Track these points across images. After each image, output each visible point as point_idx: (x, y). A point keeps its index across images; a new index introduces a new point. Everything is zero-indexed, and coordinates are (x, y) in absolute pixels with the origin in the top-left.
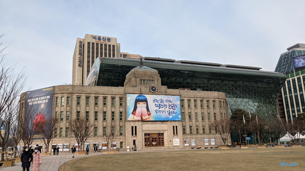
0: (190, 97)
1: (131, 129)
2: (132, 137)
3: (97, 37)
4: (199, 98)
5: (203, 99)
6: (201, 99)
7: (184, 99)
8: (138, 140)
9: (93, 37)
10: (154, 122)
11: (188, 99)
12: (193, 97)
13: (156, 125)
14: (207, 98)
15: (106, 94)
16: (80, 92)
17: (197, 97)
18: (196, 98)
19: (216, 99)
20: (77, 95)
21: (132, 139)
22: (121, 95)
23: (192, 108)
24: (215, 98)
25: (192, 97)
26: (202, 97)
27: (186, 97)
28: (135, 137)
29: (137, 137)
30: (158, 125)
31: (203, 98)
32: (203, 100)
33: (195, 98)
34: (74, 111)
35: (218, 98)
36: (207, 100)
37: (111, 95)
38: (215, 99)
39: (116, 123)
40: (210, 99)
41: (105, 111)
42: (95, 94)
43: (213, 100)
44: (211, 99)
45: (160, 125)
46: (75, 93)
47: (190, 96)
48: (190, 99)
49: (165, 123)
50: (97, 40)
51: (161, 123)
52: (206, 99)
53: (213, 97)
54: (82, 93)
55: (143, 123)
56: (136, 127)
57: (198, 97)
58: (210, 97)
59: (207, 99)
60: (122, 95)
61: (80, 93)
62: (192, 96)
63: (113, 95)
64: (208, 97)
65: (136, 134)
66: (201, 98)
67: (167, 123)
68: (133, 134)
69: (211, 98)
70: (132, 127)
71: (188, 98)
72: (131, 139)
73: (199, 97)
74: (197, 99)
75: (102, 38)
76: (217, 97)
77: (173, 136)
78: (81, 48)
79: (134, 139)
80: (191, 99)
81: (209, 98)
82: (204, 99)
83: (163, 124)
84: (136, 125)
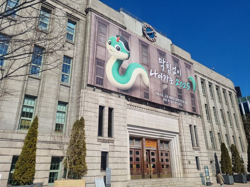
1: (98, 115)
2: (98, 140)
4: (214, 81)
5: (218, 85)
8: (116, 154)
11: (201, 79)
12: (207, 76)
14: (222, 85)
19: (232, 91)
21: (99, 148)
26: (217, 81)
28: (108, 141)
29: (116, 143)
30: (161, 117)
33: (209, 78)
39: (46, 84)
49: (174, 113)
51: (167, 112)
55: (129, 103)
56: (111, 110)
65: (110, 134)
68: (100, 133)
70: (101, 108)
71: (201, 76)
77: (192, 150)
79: (105, 147)
80: (205, 78)
81: (225, 86)
83: (171, 116)
84: (112, 106)
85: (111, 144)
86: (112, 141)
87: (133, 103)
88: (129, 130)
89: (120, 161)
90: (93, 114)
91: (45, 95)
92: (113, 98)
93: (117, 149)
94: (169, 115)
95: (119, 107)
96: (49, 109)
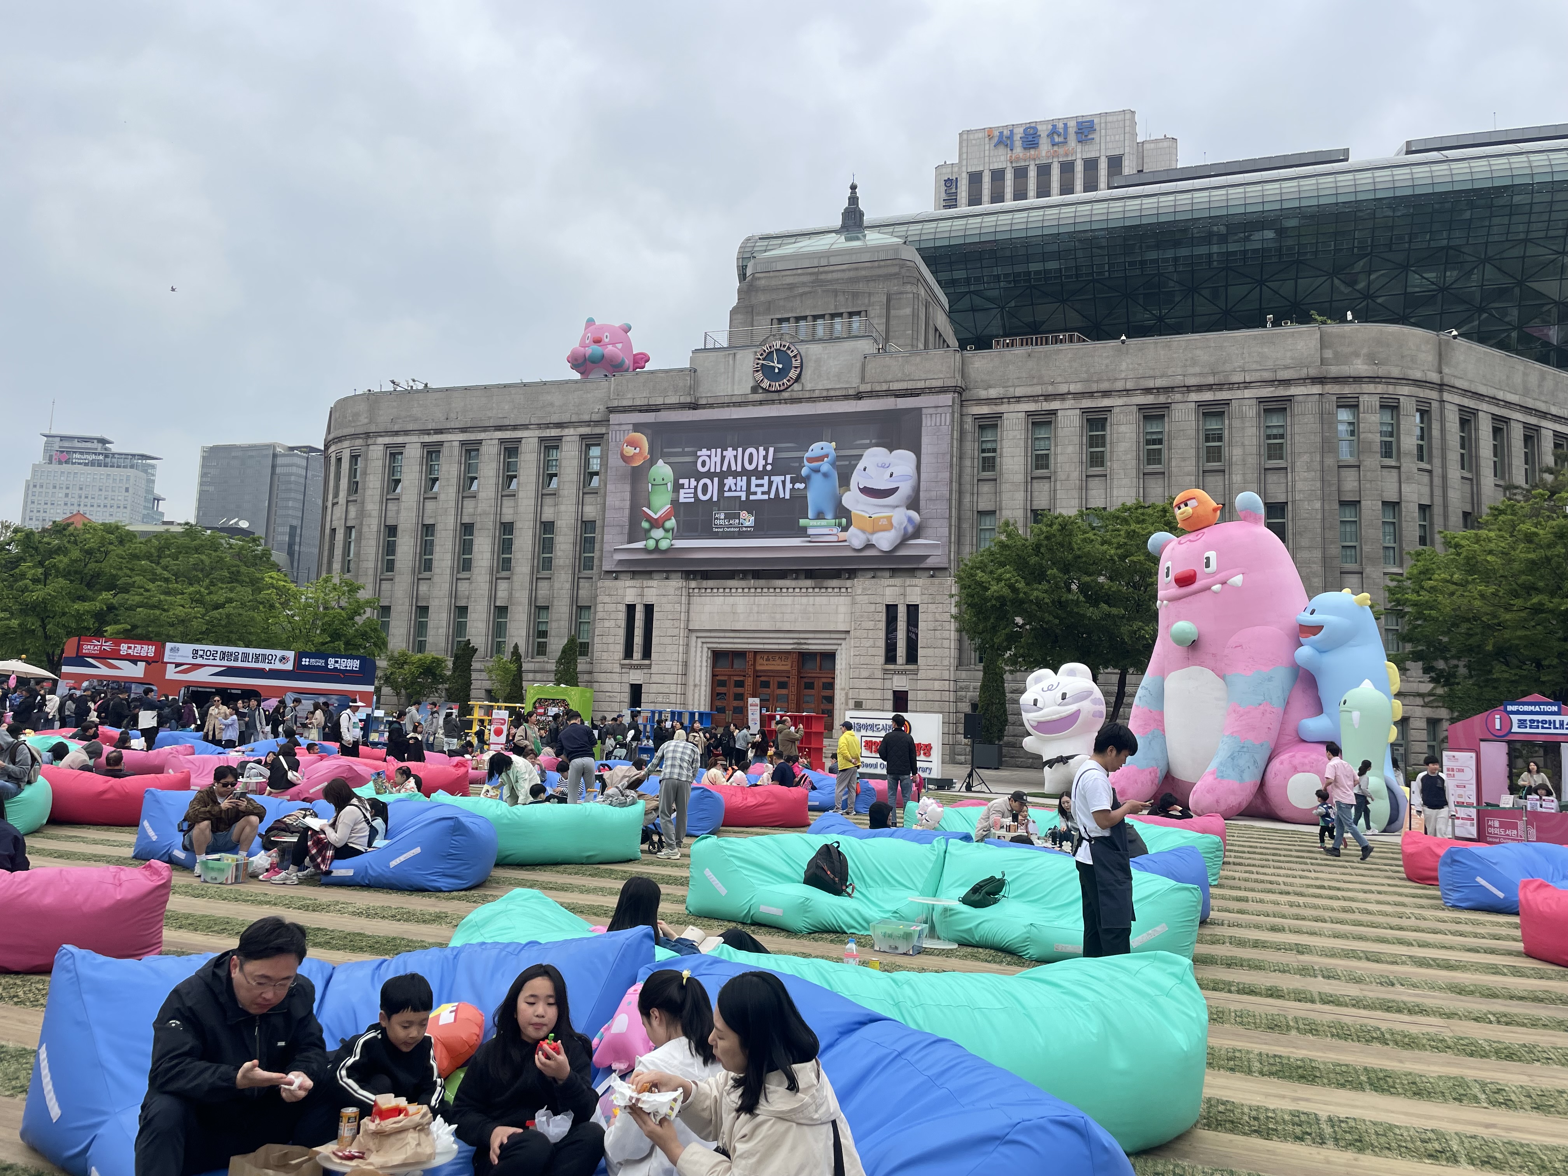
0: (1048, 397)
1: (623, 623)
2: (623, 666)
3: (1019, 132)
4: (1127, 392)
5: (1162, 399)
6: (1149, 399)
7: (999, 416)
8: (654, 688)
9: (996, 140)
10: (762, 582)
11: (1029, 414)
12: (1073, 388)
13: (779, 600)
14: (1200, 388)
15: (515, 428)
16: (396, 428)
17: (1105, 386)
18: (1106, 394)
19: (1293, 391)
20: (387, 440)
21: (625, 678)
22: (588, 423)
23: (1061, 475)
24: (1287, 383)
25: (1062, 397)
26: (1159, 383)
27: (1019, 399)
28: (641, 667)
29: (654, 669)
30: (788, 600)
31: (1159, 390)
32: (1167, 406)
33: (1091, 395)
34: (369, 526)
35: (1321, 380)
36: (1200, 404)
37: (540, 426)
38: (1281, 392)
39: (557, 585)
40: (1239, 394)
41: (507, 519)
42: (463, 430)
43: (1261, 400)
44: (1248, 393)
45: (804, 600)
46: (379, 434)
47: (1050, 390)
48: (1054, 412)
49: (835, 583)
50: (1019, 150)
51: (809, 583)
52: (1194, 397)
53: (1267, 376)
54: (406, 433)
55: (693, 584)
56: (649, 609)
57: (1119, 385)
58: (1237, 378)
59: (1208, 396)
60: (597, 423)
61: (396, 433)
62: (1063, 389)
63: (547, 426)
64: (1211, 380)
65: (647, 653)
66: (1148, 391)
67: (848, 583)
68: (628, 653)
69: (1247, 385)
70: (631, 608)
71: (1032, 407)
72: (616, 677)
73: (1130, 385)
74: (1106, 402)
75: (1043, 131)
76: (1303, 373)
77: (879, 674)
79: (636, 677)
80: (1054, 405)
81: (1220, 386)
82: (1178, 397)
83: (823, 590)
84: (649, 600)
85: (646, 671)
86: (649, 666)
87: (705, 582)
88: (704, 640)
89: (660, 700)
90: (612, 623)
91: (555, 603)
92: (654, 583)
93: (655, 678)
94: (817, 590)
95: (664, 600)
96: (563, 623)
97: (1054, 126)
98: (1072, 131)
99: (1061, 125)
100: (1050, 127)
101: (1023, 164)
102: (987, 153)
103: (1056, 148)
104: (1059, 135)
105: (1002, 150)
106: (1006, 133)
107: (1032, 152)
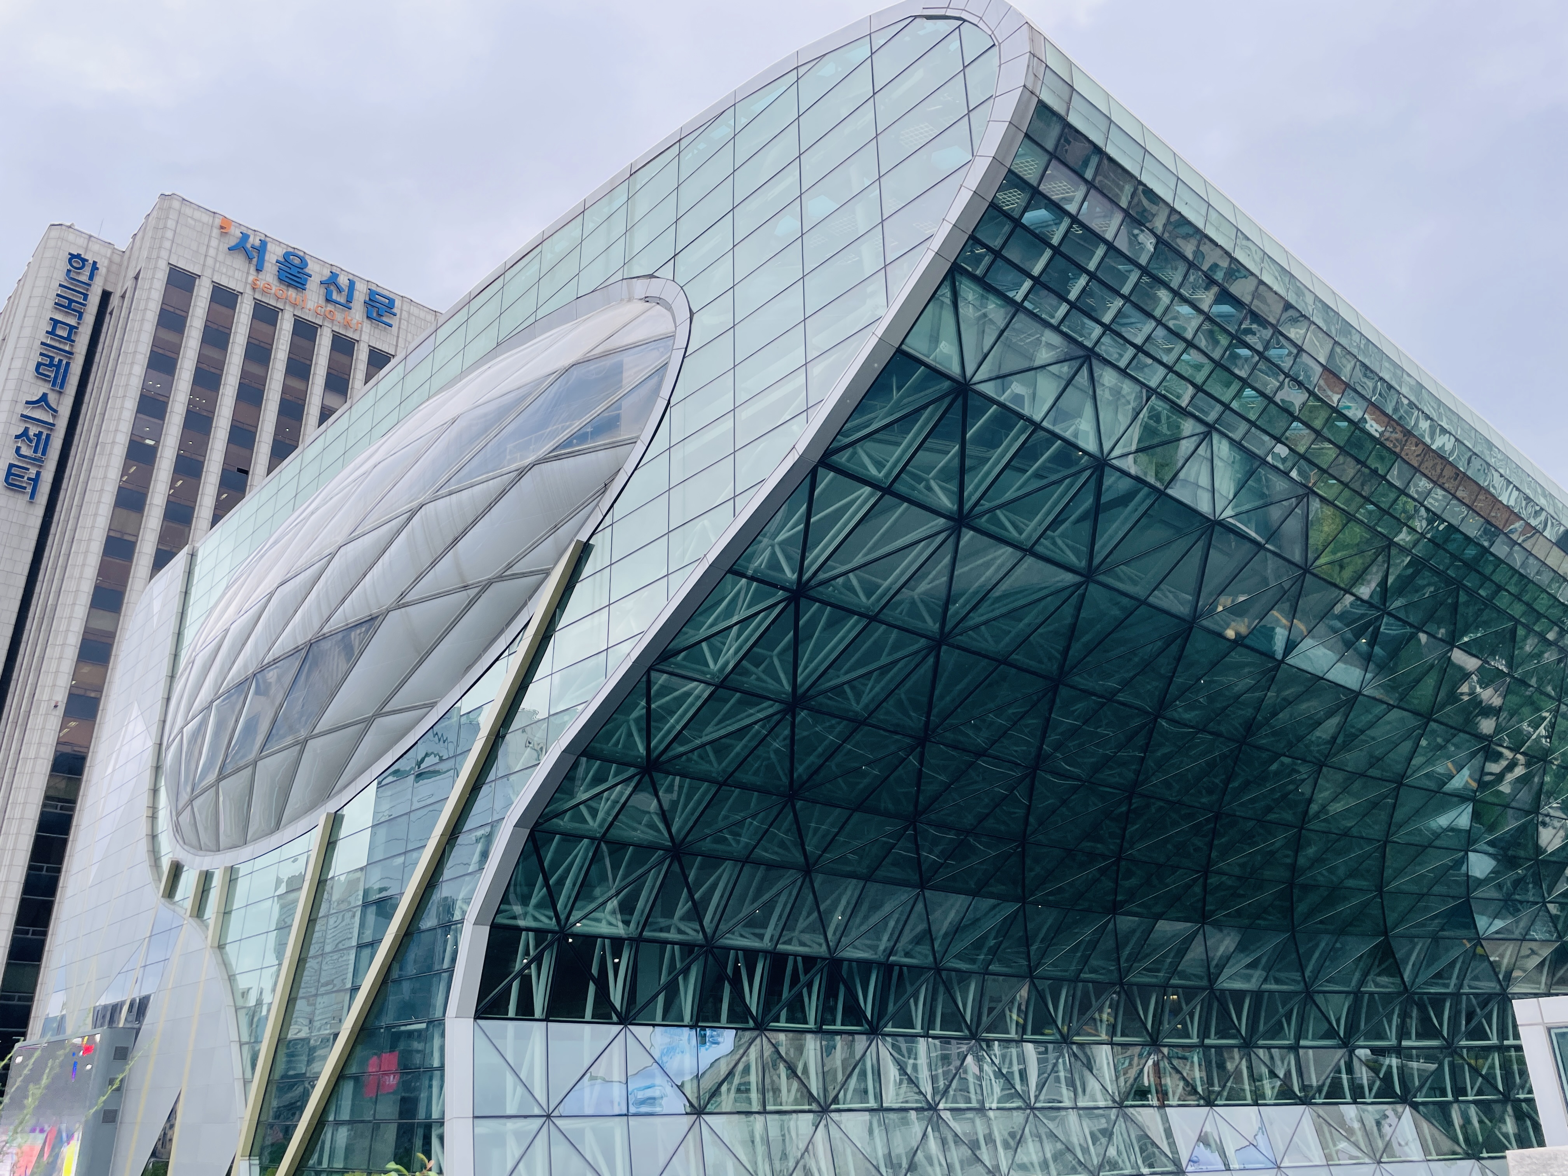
3: (274, 254)
9: (233, 242)
50: (269, 276)
75: (317, 273)
78: (72, 321)
97: (334, 276)
98: (360, 295)
99: (343, 281)
100: (327, 273)
101: (273, 302)
102: (212, 252)
103: (330, 307)
104: (340, 290)
105: (239, 262)
106: (254, 241)
107: (292, 293)
